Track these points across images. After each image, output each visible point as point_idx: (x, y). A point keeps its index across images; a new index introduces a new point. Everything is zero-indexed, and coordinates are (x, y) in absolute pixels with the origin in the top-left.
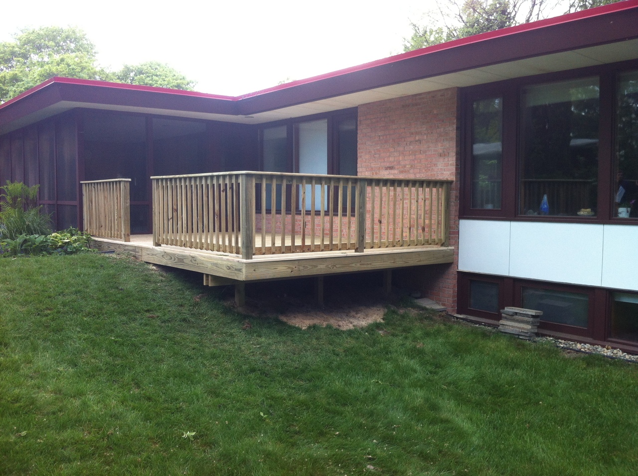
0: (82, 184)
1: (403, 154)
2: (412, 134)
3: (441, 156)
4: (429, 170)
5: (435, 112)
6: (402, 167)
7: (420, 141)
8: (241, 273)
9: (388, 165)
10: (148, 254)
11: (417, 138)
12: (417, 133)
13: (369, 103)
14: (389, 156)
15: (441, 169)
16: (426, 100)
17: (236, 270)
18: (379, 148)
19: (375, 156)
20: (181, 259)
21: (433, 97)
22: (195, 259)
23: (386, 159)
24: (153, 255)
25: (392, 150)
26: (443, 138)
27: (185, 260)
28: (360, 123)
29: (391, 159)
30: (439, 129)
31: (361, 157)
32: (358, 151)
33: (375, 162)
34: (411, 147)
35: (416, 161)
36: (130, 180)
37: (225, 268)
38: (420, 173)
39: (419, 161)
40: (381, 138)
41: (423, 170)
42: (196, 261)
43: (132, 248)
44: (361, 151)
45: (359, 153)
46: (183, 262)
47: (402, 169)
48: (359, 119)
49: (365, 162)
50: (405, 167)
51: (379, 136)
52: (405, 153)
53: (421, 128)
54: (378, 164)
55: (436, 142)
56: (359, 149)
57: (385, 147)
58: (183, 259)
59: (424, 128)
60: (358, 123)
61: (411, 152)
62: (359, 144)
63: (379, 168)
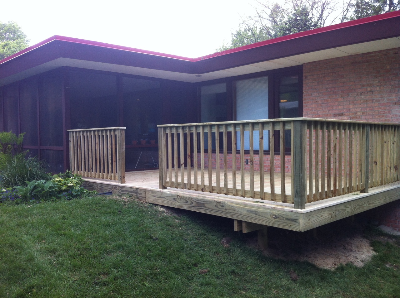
0: (69, 132)
1: (354, 103)
2: (363, 86)
3: (395, 104)
4: (383, 116)
5: (388, 67)
6: (353, 114)
7: (372, 92)
8: (297, 224)
9: (337, 112)
10: (155, 196)
11: (369, 89)
12: (368, 85)
13: (315, 62)
14: (338, 105)
15: (396, 115)
16: (378, 58)
17: (287, 219)
18: (326, 98)
19: (322, 105)
20: (202, 203)
21: (386, 55)
22: (222, 205)
23: (334, 108)
24: (160, 197)
25: (340, 99)
26: (397, 89)
27: (206, 205)
28: (306, 78)
29: (340, 107)
30: (393, 82)
31: (307, 106)
32: (304, 102)
33: (323, 110)
34: (363, 97)
35: (368, 109)
36: (125, 128)
37: (269, 217)
38: (372, 118)
39: (371, 108)
40: (329, 90)
41: (376, 116)
42: (223, 206)
43: (132, 190)
44: (307, 101)
45: (305, 103)
46: (204, 207)
47: (352, 116)
48: (304, 75)
49: (312, 110)
50: (356, 113)
51: (327, 89)
52: (355, 102)
53: (373, 81)
54: (326, 112)
55: (391, 92)
56: (305, 99)
57: (334, 97)
58: (204, 204)
59: (376, 80)
60: (304, 78)
61: (362, 101)
62: (305, 96)
63: (327, 115)
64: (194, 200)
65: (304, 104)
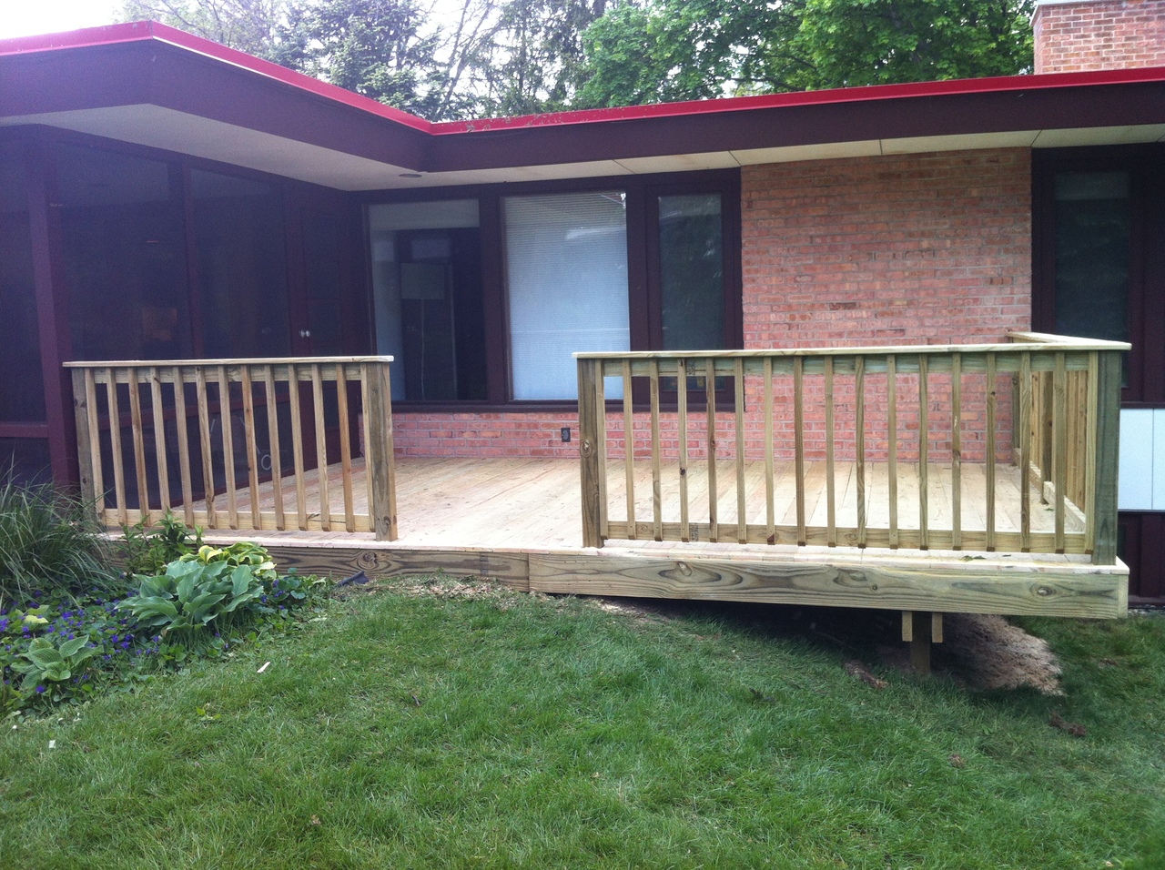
1: (885, 277)
2: (911, 235)
3: (992, 282)
4: (961, 311)
5: (975, 193)
6: (883, 305)
7: (932, 252)
8: (1109, 601)
9: (839, 299)
10: (573, 572)
11: (925, 244)
12: (923, 234)
14: (843, 281)
15: (994, 310)
16: (949, 167)
17: (1082, 593)
18: (811, 262)
19: (798, 279)
20: (786, 577)
21: (969, 162)
22: (860, 576)
23: (832, 287)
24: (599, 572)
25: (848, 266)
26: (996, 247)
27: (797, 581)
28: (749, 206)
29: (847, 287)
30: (987, 230)
31: (754, 281)
32: (744, 268)
33: (800, 291)
34: (909, 263)
35: (922, 294)
36: (390, 358)
37: (1027, 593)
38: (932, 317)
39: (931, 291)
40: (818, 240)
41: (944, 311)
42: (864, 579)
43: (460, 559)
44: (756, 267)
45: (748, 271)
46: (791, 586)
47: (881, 309)
48: (744, 197)
49: (768, 292)
50: (891, 303)
51: (811, 237)
52: (889, 275)
53: (937, 224)
54: (810, 297)
55: (980, 254)
56: (748, 263)
57: (830, 261)
58: (788, 578)
59: (945, 224)
60: (744, 205)
61: (907, 274)
62: (747, 253)
63: (813, 305)
64: (748, 570)
65: (745, 276)
